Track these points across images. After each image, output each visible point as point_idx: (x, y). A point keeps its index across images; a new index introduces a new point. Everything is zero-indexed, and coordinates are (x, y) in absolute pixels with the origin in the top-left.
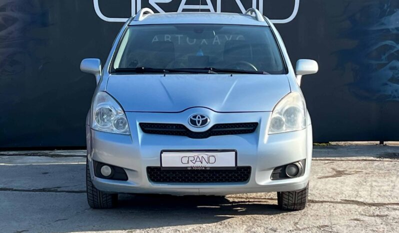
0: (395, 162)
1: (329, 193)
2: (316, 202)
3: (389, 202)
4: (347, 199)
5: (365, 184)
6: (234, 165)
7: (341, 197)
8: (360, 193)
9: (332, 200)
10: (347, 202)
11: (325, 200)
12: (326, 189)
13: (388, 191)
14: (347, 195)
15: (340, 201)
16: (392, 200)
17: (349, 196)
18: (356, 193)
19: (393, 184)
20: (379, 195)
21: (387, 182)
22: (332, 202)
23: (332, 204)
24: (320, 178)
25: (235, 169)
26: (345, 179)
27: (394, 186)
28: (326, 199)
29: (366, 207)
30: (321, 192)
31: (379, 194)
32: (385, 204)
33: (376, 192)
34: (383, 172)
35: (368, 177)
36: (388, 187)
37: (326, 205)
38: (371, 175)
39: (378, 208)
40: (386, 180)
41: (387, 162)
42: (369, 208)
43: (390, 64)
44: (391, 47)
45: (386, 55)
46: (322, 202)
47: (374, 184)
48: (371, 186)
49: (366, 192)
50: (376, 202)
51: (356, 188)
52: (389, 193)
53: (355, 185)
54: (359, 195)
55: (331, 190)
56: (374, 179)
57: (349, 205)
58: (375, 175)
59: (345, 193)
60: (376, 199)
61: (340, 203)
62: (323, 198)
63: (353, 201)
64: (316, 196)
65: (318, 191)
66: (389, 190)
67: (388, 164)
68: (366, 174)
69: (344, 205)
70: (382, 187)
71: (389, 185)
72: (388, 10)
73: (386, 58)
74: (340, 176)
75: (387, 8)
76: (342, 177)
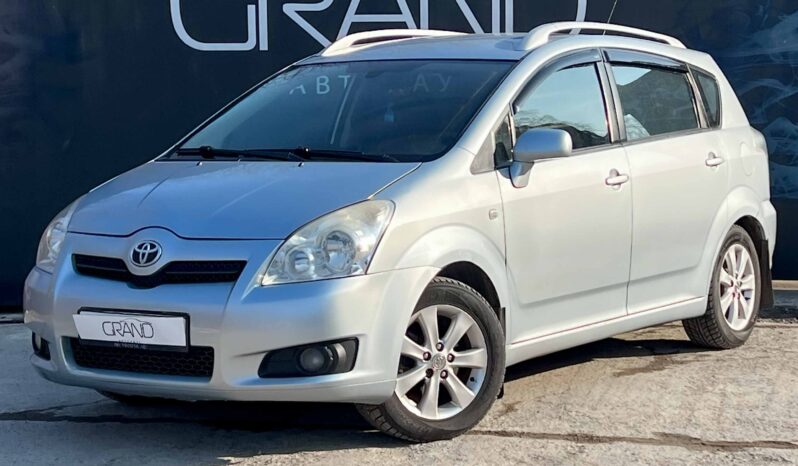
0: (781, 330)
1: (630, 416)
2: (600, 440)
3: (757, 439)
4: (667, 431)
5: (710, 388)
6: (183, 343)
7: (654, 426)
8: (696, 414)
9: (635, 435)
10: (667, 439)
11: (618, 434)
12: (626, 404)
13: (757, 407)
14: (668, 421)
15: (652, 436)
16: (763, 432)
17: (672, 422)
18: (689, 412)
19: (769, 390)
20: (738, 420)
21: (758, 383)
22: (632, 440)
23: (633, 445)
24: (619, 374)
25: (187, 351)
26: (670, 376)
27: (773, 393)
28: (623, 432)
29: (705, 452)
30: (614, 412)
31: (738, 416)
32: (747, 445)
33: (733, 411)
34: (752, 355)
35: (720, 368)
36: (760, 397)
37: (617, 449)
38: (725, 364)
39: (731, 457)
40: (757, 378)
41: (766, 330)
42: (711, 455)
43: (772, 124)
44: (773, 92)
45: (764, 106)
46: (612, 440)
47: (730, 388)
48: (724, 394)
49: (708, 412)
50: (729, 440)
51: (691, 399)
52: (759, 414)
53: (689, 393)
54: (694, 421)
55: (636, 407)
56: (732, 376)
57: (667, 448)
58: (734, 364)
59: (663, 413)
60: (729, 430)
61: (650, 441)
62: (616, 429)
63: (678, 436)
64: (600, 424)
65: (607, 411)
66: (761, 404)
67: (767, 335)
68: (718, 360)
69: (657, 448)
70: (747, 398)
71: (761, 391)
72: (766, 16)
73: (762, 113)
74: (661, 369)
75: (765, 13)
76: (666, 371)
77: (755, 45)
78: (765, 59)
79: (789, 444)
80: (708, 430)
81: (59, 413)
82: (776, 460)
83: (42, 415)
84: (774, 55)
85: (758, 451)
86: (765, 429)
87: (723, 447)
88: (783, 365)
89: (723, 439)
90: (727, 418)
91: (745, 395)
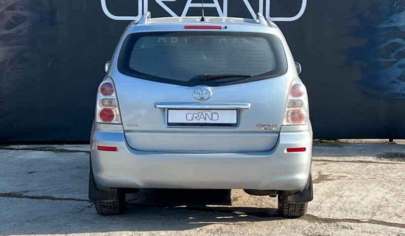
3: (344, 218)
16: (349, 215)
20: (340, 208)
29: (316, 223)
31: (342, 207)
33: (341, 204)
35: (347, 183)
36: (358, 198)
38: (352, 181)
40: (362, 188)
42: (318, 225)
43: (399, 61)
44: (400, 45)
47: (346, 193)
48: (341, 196)
49: (329, 204)
50: (331, 218)
51: (324, 198)
52: (352, 206)
53: (325, 195)
54: (319, 208)
56: (351, 187)
58: (355, 182)
60: (333, 213)
66: (357, 201)
68: (349, 179)
70: (351, 198)
71: (360, 195)
72: (398, 7)
73: (395, 56)
74: (318, 183)
75: (397, 5)
76: (320, 184)
77: (392, 21)
78: (397, 28)
79: (358, 220)
80: (324, 213)
81: (25, 194)
82: (348, 228)
83: (17, 195)
84: (401, 27)
85: (342, 223)
86: (351, 214)
87: (327, 221)
88: (379, 182)
89: (328, 217)
90: (336, 207)
91: (351, 196)
